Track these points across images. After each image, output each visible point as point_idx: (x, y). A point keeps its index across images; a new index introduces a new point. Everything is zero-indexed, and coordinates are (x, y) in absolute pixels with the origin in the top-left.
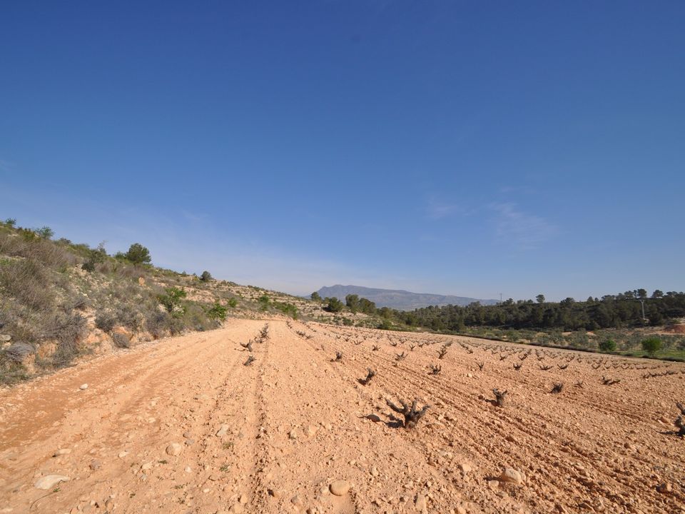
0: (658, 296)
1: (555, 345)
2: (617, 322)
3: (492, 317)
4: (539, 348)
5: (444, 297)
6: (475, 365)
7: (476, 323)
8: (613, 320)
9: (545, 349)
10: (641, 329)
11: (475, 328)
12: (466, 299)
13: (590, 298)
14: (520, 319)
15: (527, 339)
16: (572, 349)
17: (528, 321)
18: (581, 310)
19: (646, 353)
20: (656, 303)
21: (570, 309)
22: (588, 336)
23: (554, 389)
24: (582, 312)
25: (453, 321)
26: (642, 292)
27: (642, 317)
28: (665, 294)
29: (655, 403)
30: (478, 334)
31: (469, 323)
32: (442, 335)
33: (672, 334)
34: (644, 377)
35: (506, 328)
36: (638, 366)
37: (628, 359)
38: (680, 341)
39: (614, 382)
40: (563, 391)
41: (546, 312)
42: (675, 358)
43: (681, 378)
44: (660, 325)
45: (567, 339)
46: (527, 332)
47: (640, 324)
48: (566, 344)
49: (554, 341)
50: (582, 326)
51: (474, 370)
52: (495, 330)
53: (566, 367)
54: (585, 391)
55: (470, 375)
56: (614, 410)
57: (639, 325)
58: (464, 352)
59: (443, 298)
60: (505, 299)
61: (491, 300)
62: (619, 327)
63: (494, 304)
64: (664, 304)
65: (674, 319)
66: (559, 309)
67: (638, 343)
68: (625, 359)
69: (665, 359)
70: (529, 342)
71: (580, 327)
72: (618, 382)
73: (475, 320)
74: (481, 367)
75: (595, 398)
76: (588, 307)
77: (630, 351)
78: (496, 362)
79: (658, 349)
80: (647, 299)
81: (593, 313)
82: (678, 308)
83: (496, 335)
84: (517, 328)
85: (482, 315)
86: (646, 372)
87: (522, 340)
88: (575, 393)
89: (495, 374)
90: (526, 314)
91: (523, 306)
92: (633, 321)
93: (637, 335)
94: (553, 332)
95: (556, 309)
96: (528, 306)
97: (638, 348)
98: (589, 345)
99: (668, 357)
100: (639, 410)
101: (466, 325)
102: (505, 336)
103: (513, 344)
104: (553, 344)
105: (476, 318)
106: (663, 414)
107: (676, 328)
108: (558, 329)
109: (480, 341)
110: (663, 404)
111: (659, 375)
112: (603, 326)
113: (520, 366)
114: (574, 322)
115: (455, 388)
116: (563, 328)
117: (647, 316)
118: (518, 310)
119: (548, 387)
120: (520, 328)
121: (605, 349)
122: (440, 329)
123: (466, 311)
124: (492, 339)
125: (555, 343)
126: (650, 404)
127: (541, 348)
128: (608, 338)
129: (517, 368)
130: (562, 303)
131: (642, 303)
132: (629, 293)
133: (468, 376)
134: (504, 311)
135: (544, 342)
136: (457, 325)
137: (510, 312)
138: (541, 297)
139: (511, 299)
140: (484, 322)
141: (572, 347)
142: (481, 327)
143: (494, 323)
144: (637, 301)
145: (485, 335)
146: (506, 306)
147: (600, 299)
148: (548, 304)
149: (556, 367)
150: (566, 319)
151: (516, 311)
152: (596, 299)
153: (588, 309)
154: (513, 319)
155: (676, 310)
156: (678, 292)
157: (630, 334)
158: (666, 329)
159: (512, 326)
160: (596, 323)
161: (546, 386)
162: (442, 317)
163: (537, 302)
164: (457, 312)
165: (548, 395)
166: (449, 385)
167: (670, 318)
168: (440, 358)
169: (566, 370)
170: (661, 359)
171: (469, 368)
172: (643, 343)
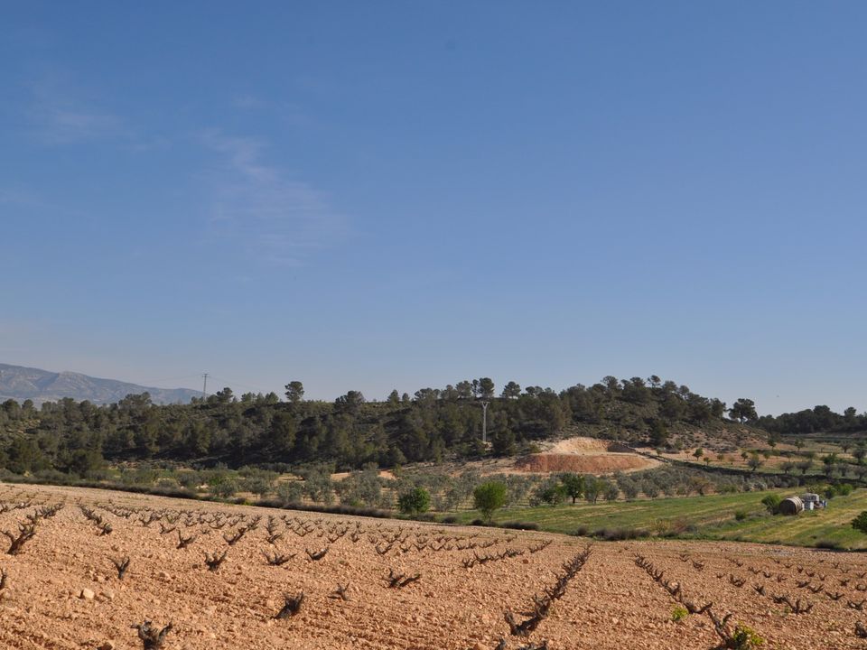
0: (513, 394)
1: (313, 504)
2: (438, 448)
3: (179, 437)
4: (277, 513)
5: (53, 378)
6: (108, 565)
7: (133, 452)
8: (430, 446)
9: (290, 514)
10: (477, 464)
11: (131, 466)
12: (114, 385)
13: (394, 394)
14: (244, 441)
15: (255, 492)
16: (346, 512)
17: (261, 446)
18: (374, 421)
19: (479, 515)
20: (506, 409)
21: (353, 419)
22: (380, 480)
23: (284, 610)
24: (375, 426)
25: (72, 445)
26: (486, 385)
27: (481, 438)
28: (523, 391)
29: (473, 616)
30: (137, 480)
31: (115, 451)
32: (35, 488)
33: (525, 474)
34: (466, 565)
35: (210, 465)
36: (461, 543)
37: (448, 529)
38: (536, 487)
39: (410, 580)
40: (304, 611)
41: (303, 423)
42: (525, 522)
43: (525, 562)
44: (508, 454)
45: (339, 488)
46: (254, 473)
47: (476, 453)
48: (336, 502)
49: (312, 494)
50: (371, 459)
51: (101, 578)
52: (182, 469)
53: (322, 555)
54: (349, 607)
55: (89, 594)
56: (396, 640)
57: (474, 455)
58: (88, 533)
59: (49, 379)
60: (212, 390)
61: (182, 391)
62: (440, 461)
63: (187, 402)
64: (520, 411)
65: (532, 442)
66: (330, 417)
67: (468, 494)
68: (440, 528)
69: (509, 526)
70: (258, 498)
71: (367, 460)
72: (416, 579)
73: (132, 444)
74: (121, 570)
75: (366, 619)
76: (388, 415)
77: (452, 513)
78: (167, 553)
79: (499, 506)
80: (493, 400)
81: (397, 428)
82: (540, 422)
83: (184, 483)
84: (234, 465)
85: (152, 432)
86: (470, 554)
87: (244, 495)
88: (328, 613)
89: (155, 585)
90: (259, 430)
91: (255, 408)
92: (465, 446)
93: (469, 478)
94: (314, 473)
95: (324, 418)
96: (265, 410)
97: (467, 504)
98: (381, 501)
99: (514, 520)
100: (442, 635)
101: (108, 456)
102: (204, 487)
103: (221, 507)
104: (308, 502)
105: (136, 439)
106: (481, 639)
107: (533, 461)
108: (326, 466)
109: (139, 500)
110: (486, 618)
111: (492, 559)
112: (412, 458)
113: (222, 559)
114: (357, 449)
115: (38, 633)
116: (334, 462)
117: (490, 435)
118: (242, 418)
119: (275, 604)
120: (242, 465)
121: (408, 510)
122: (34, 469)
123: (111, 418)
124: (172, 495)
125: (314, 499)
126: (462, 621)
127: (282, 512)
128: (418, 483)
129: (214, 565)
130: (338, 403)
131: (485, 408)
132: (464, 386)
133: (82, 597)
134: (208, 419)
135: (291, 498)
136: (83, 458)
137: (223, 423)
138: (295, 387)
139: (227, 390)
140: (156, 449)
141: (347, 507)
142: (147, 464)
143: (181, 452)
144: (476, 404)
145: (155, 485)
146: (215, 406)
147: (412, 397)
148: (310, 403)
149: (303, 555)
150: (344, 442)
151: (237, 420)
152: (405, 396)
153: (388, 420)
154: (228, 441)
155: (537, 425)
156: (544, 388)
157: (457, 474)
158: (519, 464)
159: (223, 460)
160: (400, 453)
161: (270, 603)
162: (42, 434)
163: (285, 400)
164: (86, 420)
165: (270, 623)
166: (21, 628)
167: (525, 441)
168: (10, 552)
169: (322, 561)
170: (502, 527)
171: (89, 574)
172: (476, 493)
